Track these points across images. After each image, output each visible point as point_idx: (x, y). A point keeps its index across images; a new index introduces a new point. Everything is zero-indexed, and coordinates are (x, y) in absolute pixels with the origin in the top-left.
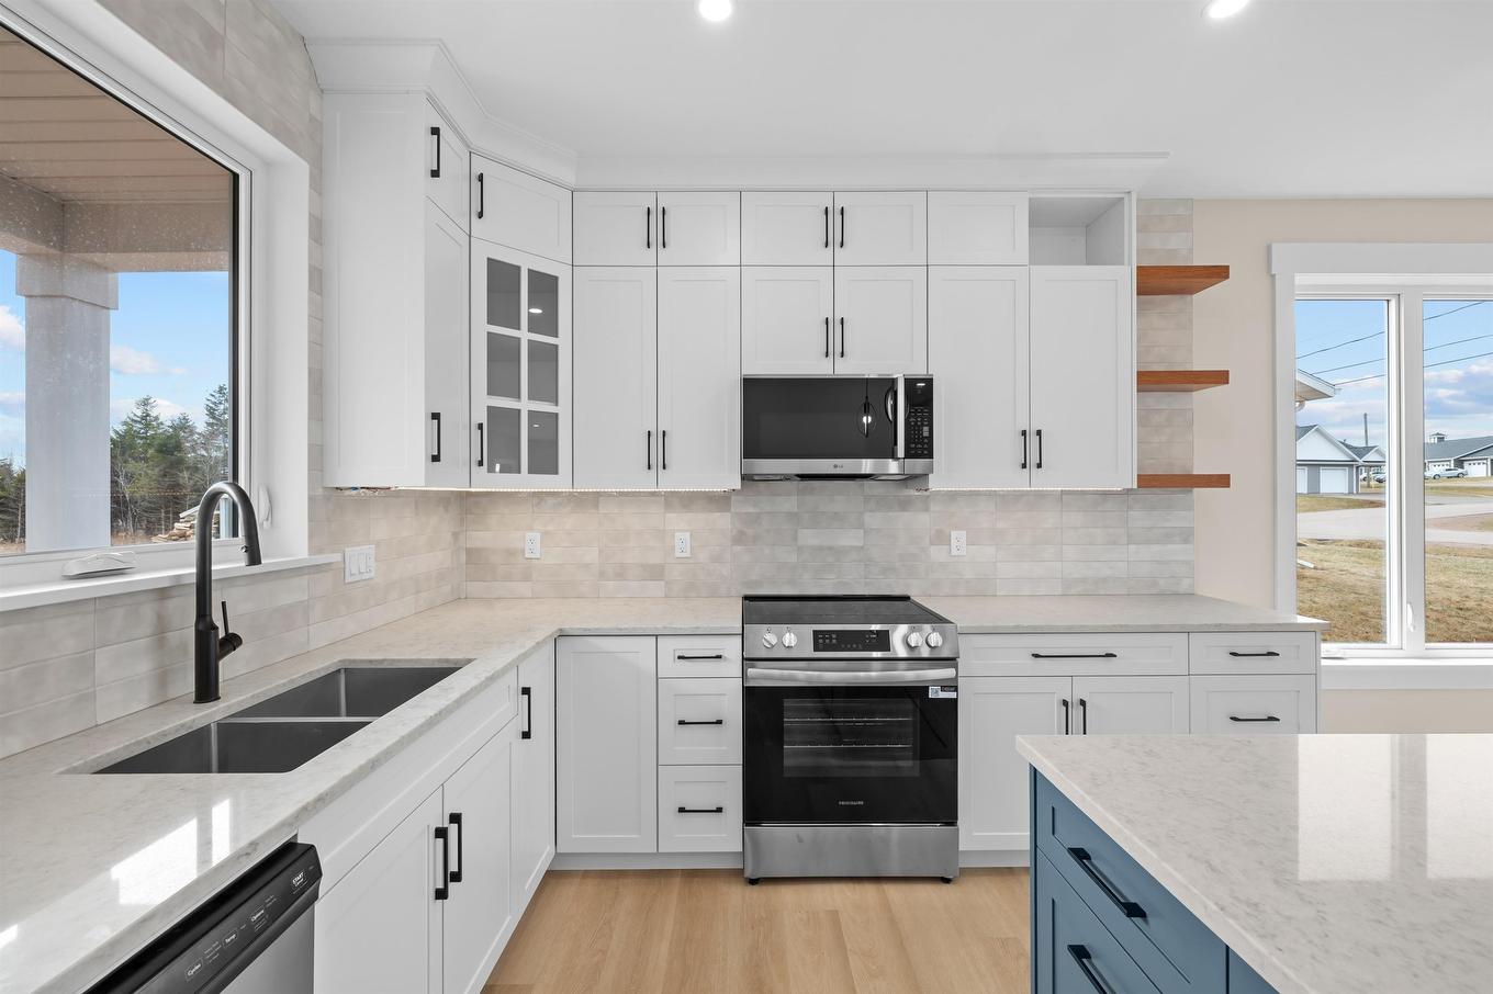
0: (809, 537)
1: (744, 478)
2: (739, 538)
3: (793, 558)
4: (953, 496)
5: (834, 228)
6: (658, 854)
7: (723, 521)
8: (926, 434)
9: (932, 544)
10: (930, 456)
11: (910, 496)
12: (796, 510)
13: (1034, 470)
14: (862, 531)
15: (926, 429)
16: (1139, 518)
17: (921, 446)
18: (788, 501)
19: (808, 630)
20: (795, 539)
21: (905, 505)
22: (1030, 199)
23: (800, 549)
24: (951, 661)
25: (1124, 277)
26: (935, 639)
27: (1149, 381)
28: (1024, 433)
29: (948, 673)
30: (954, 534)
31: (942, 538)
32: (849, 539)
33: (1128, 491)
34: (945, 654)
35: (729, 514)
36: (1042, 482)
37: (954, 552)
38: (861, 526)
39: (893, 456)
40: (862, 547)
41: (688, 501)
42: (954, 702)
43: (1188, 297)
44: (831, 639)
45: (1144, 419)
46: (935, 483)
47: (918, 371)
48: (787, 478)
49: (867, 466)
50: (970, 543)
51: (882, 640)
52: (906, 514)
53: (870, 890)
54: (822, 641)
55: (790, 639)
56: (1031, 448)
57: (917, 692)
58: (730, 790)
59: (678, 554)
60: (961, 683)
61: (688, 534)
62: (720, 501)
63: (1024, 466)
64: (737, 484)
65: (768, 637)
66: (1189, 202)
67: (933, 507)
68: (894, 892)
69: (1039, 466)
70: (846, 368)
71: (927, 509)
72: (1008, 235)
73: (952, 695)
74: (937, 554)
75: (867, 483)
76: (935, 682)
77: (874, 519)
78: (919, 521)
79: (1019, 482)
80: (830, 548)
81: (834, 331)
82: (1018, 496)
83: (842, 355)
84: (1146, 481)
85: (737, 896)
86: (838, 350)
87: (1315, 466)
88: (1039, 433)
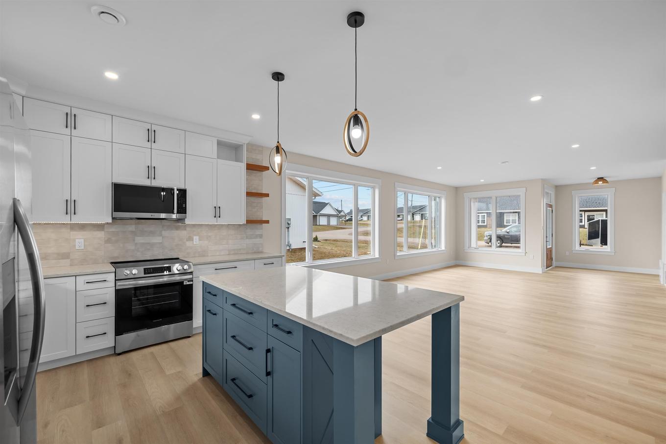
0: (140, 240)
1: (113, 218)
2: (108, 241)
3: (133, 248)
4: (194, 226)
5: (151, 136)
6: (76, 356)
7: (100, 234)
8: (184, 206)
9: (187, 241)
10: (186, 213)
11: (179, 225)
12: (134, 230)
13: (218, 218)
14: (161, 237)
15: (184, 205)
16: (249, 232)
17: (182, 210)
18: (131, 227)
19: (142, 269)
20: (134, 240)
21: (177, 228)
22: (217, 140)
23: (136, 244)
24: (191, 273)
25: (243, 166)
26: (186, 267)
27: (249, 194)
28: (215, 207)
29: (190, 277)
30: (195, 237)
31: (190, 239)
32: (157, 240)
33: (244, 225)
34: (189, 271)
35: (103, 232)
36: (220, 221)
37: (195, 243)
38: (161, 235)
39: (173, 213)
40: (161, 243)
41: (83, 227)
42: (192, 285)
43: (262, 172)
44: (150, 270)
45: (248, 205)
46: (187, 221)
47: (182, 187)
48: (131, 219)
49: (163, 216)
50: (200, 240)
51: (169, 269)
52: (178, 231)
53: (164, 346)
54: (147, 271)
55: (135, 271)
56: (217, 212)
57: (180, 283)
58: (110, 325)
59: (77, 248)
60: (194, 279)
61: (83, 240)
62: (100, 227)
63: (215, 217)
64: (110, 221)
65: (126, 271)
66: (262, 147)
67: (187, 229)
68: (172, 344)
69: (220, 217)
70: (155, 183)
71: (185, 230)
72: (211, 148)
73: (191, 283)
74: (188, 244)
75: (163, 221)
76: (186, 280)
77: (166, 233)
78: (183, 233)
79: (213, 221)
80: (149, 243)
81: (151, 171)
82: (215, 226)
83: (154, 179)
84: (249, 222)
85: (113, 360)
86: (153, 176)
87: (329, 216)
88: (219, 207)
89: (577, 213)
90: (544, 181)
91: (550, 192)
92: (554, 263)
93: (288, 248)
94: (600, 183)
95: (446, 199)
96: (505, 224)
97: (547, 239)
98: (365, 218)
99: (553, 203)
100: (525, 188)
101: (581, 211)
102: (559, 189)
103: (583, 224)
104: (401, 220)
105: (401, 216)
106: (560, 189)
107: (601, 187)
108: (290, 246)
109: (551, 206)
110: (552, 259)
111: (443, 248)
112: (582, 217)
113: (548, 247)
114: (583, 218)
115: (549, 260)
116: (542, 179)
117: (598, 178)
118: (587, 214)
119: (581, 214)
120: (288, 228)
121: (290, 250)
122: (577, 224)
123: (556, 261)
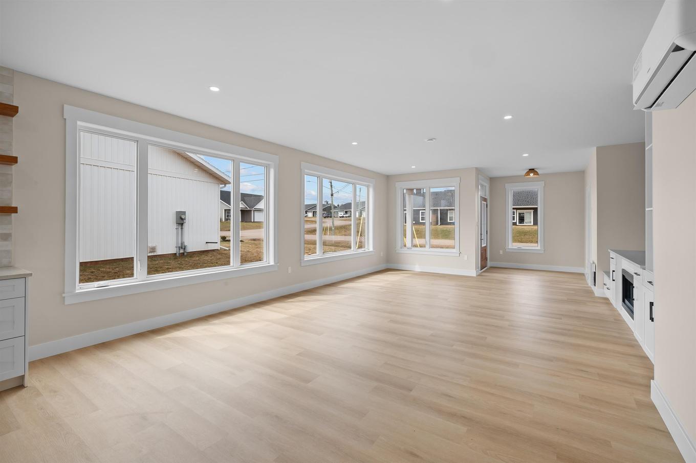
66: (11, 71)
89: (510, 211)
90: (479, 171)
91: (485, 184)
92: (489, 264)
93: (182, 251)
94: (532, 175)
95: (375, 190)
96: (449, 221)
97: (481, 237)
98: (310, 215)
99: (487, 197)
100: (459, 178)
101: (514, 209)
102: (493, 181)
103: (515, 221)
104: (349, 216)
105: (349, 213)
106: (495, 181)
107: (532, 180)
108: (185, 249)
109: (485, 200)
110: (486, 259)
111: (371, 249)
112: (514, 214)
113: (483, 246)
114: (515, 216)
115: (484, 261)
116: (477, 169)
117: (530, 170)
118: (519, 211)
119: (514, 212)
120: (182, 224)
121: (185, 254)
122: (510, 221)
123: (491, 260)
